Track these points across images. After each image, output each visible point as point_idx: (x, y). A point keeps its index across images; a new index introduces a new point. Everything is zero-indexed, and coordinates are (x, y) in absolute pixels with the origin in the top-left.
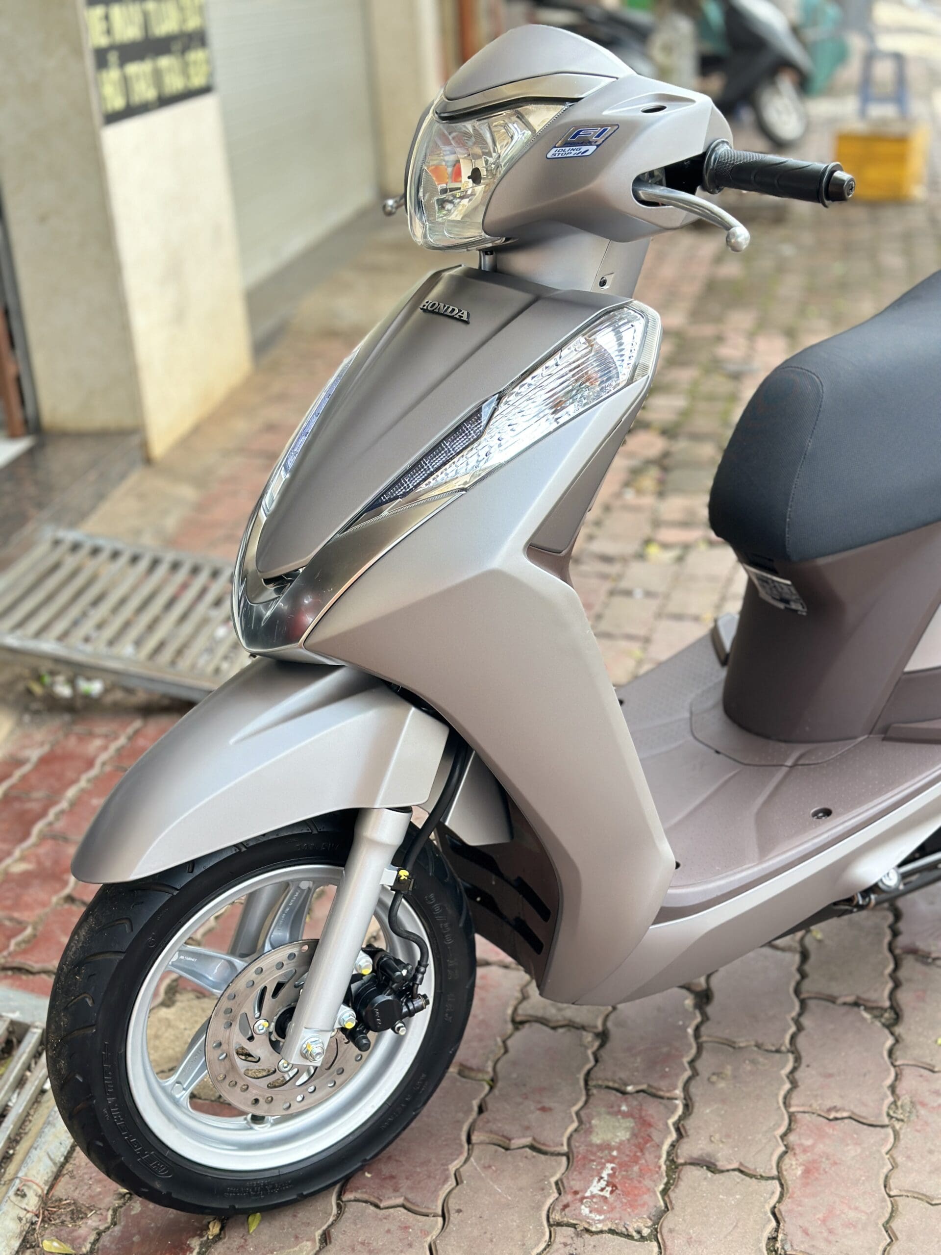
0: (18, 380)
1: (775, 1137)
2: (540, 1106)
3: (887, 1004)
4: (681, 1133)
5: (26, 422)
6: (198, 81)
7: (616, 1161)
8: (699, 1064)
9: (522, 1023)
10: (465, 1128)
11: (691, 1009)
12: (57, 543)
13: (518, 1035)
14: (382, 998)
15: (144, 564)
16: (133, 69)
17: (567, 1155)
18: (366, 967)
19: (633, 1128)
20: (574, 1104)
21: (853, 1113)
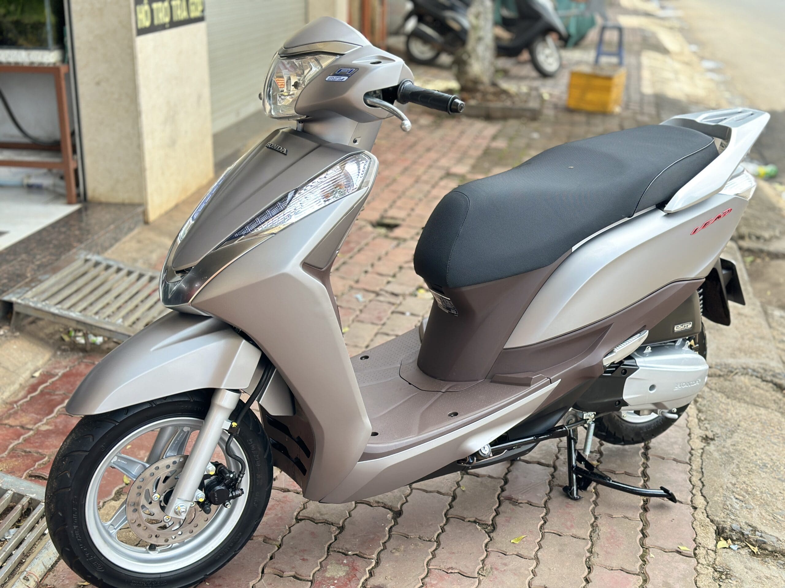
0: (76, 171)
1: (419, 579)
2: (302, 558)
3: (491, 522)
4: (371, 574)
5: (78, 195)
6: (195, 14)
7: (336, 585)
8: (387, 544)
9: (301, 520)
10: (262, 566)
11: (390, 519)
12: (87, 261)
13: (298, 524)
14: (218, 488)
15: (134, 276)
16: (155, 5)
17: (311, 581)
18: (212, 471)
19: (347, 571)
20: (320, 559)
21: (460, 570)
